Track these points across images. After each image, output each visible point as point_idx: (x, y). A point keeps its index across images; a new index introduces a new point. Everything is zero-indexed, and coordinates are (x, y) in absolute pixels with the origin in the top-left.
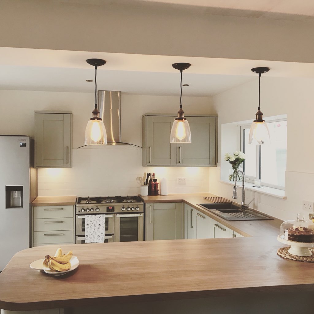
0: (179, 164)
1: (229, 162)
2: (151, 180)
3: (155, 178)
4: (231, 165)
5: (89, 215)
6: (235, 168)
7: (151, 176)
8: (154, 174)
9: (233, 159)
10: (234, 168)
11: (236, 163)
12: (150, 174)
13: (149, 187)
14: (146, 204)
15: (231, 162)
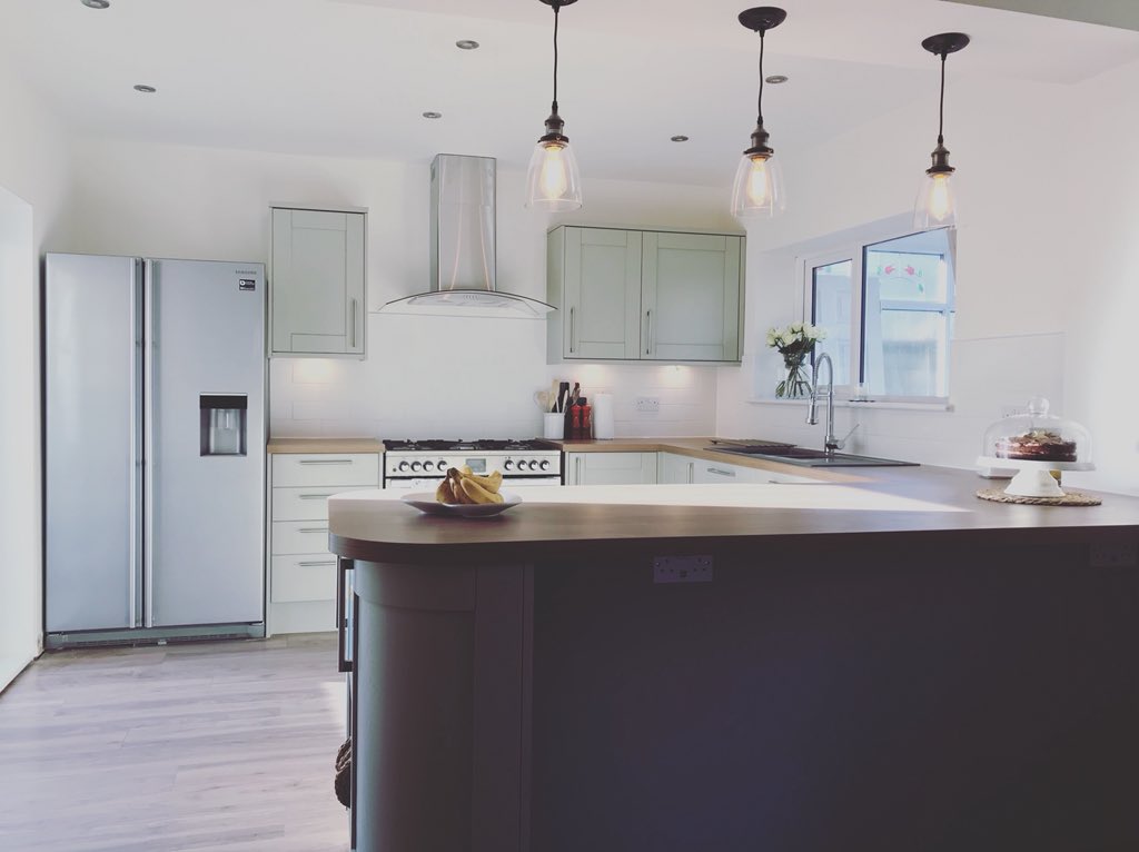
0: (648, 357)
1: (777, 348)
2: (570, 400)
3: (581, 395)
4: (781, 357)
5: (423, 480)
6: (793, 365)
7: (572, 387)
8: (577, 385)
9: (789, 340)
10: (788, 364)
11: (797, 351)
12: (567, 384)
13: (566, 417)
14: (567, 454)
15: (783, 350)
